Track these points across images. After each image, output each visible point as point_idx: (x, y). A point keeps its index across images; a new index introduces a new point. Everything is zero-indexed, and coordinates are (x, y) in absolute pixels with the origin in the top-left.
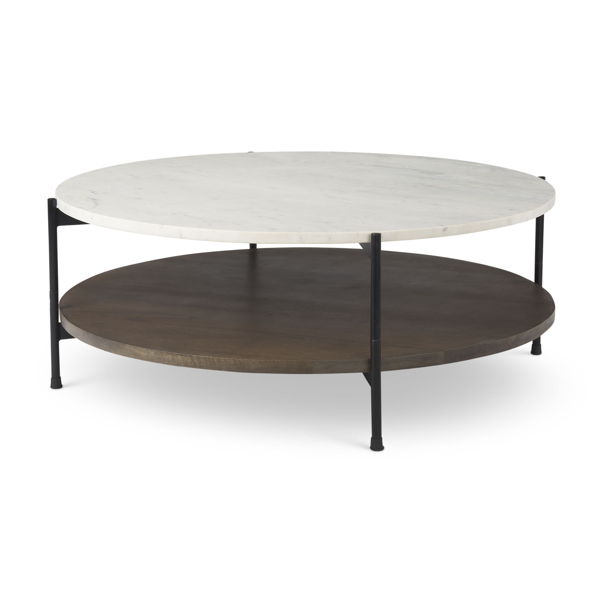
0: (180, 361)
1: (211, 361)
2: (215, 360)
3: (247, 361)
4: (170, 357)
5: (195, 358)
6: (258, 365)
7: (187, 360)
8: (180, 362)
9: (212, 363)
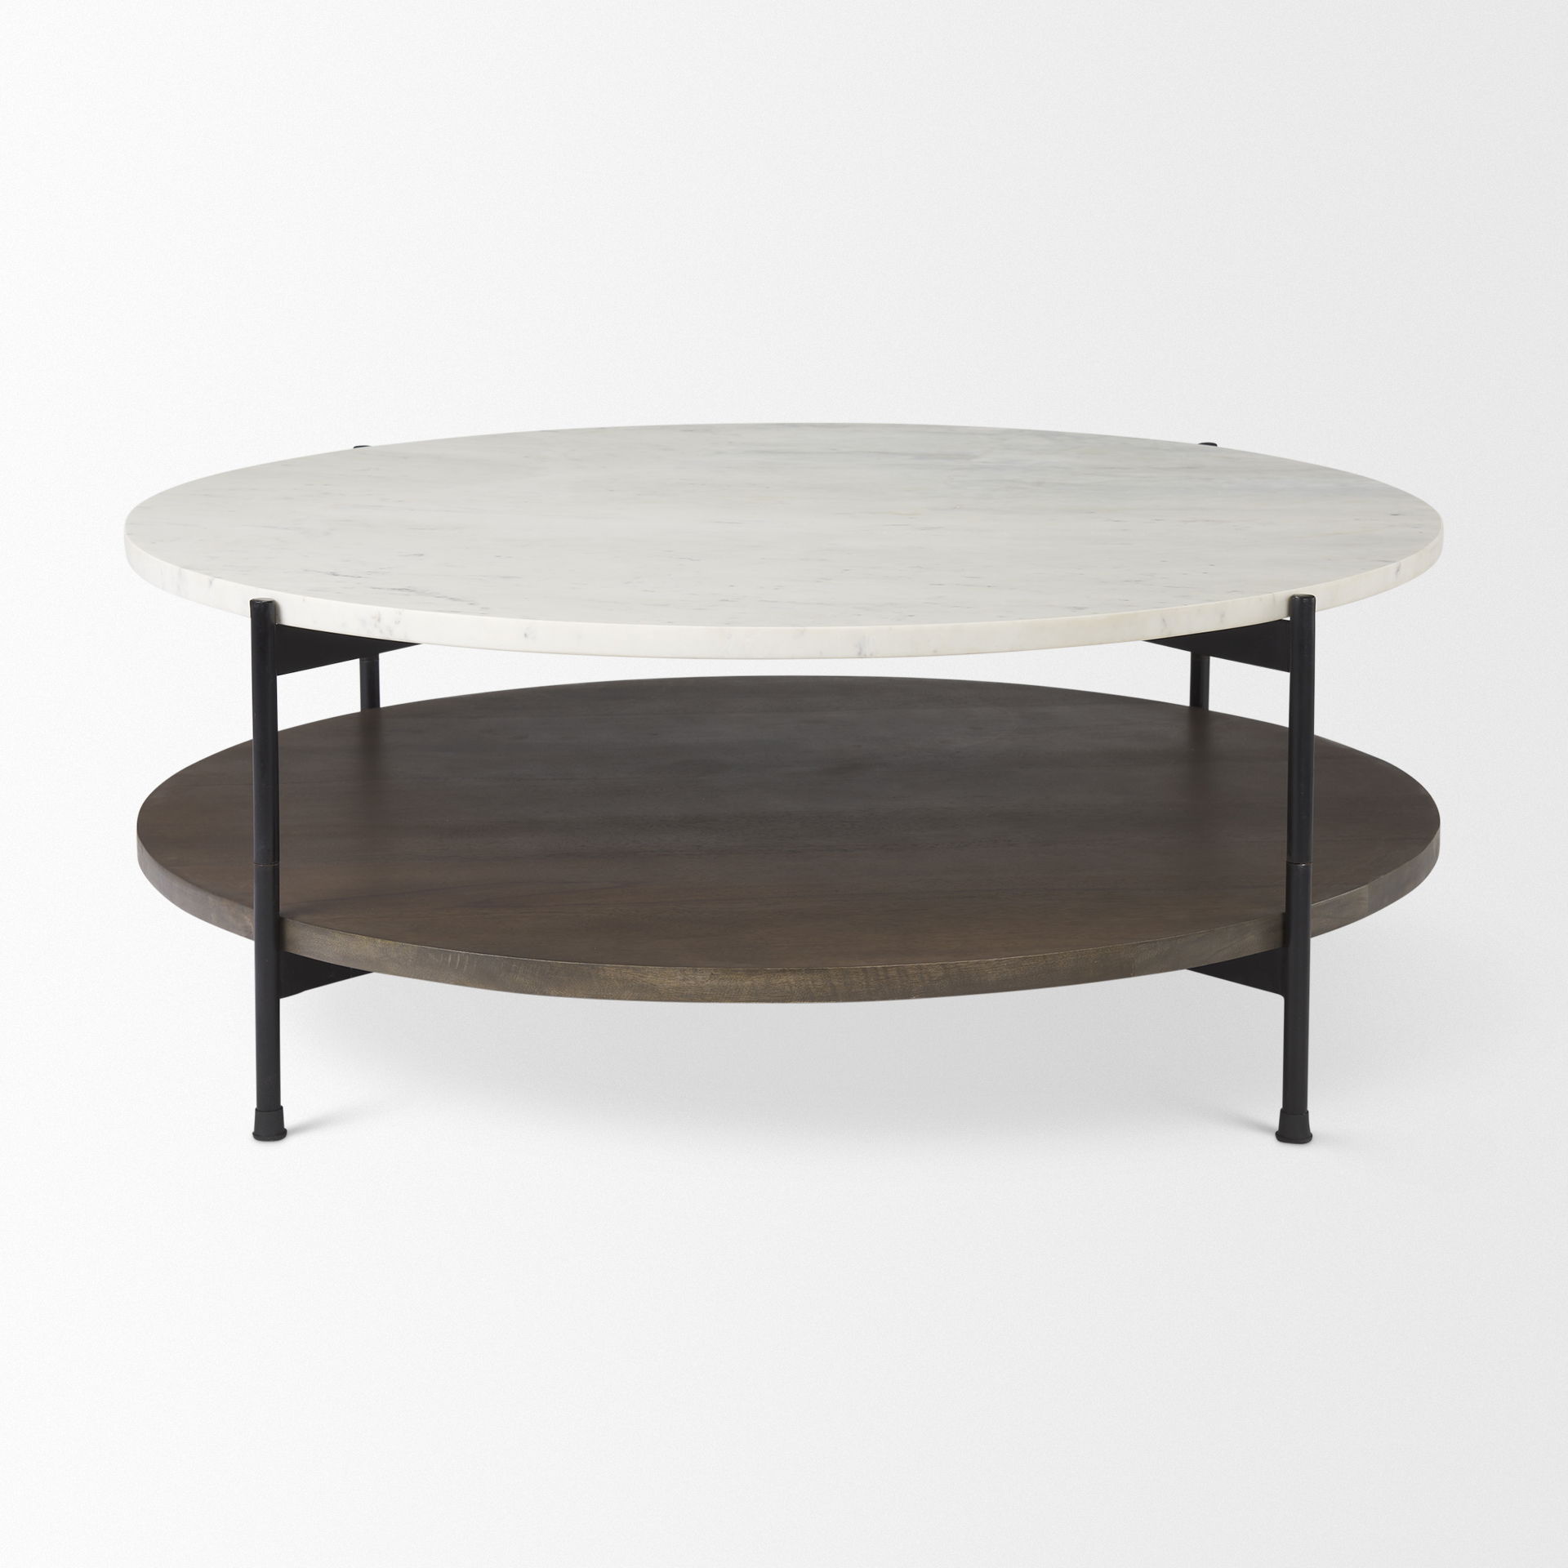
0: (789, 990)
1: (881, 978)
2: (893, 973)
3: (977, 963)
4: (759, 981)
5: (837, 975)
6: (1005, 970)
7: (810, 983)
8: (788, 992)
9: (884, 981)
